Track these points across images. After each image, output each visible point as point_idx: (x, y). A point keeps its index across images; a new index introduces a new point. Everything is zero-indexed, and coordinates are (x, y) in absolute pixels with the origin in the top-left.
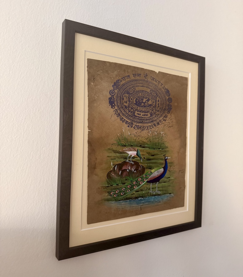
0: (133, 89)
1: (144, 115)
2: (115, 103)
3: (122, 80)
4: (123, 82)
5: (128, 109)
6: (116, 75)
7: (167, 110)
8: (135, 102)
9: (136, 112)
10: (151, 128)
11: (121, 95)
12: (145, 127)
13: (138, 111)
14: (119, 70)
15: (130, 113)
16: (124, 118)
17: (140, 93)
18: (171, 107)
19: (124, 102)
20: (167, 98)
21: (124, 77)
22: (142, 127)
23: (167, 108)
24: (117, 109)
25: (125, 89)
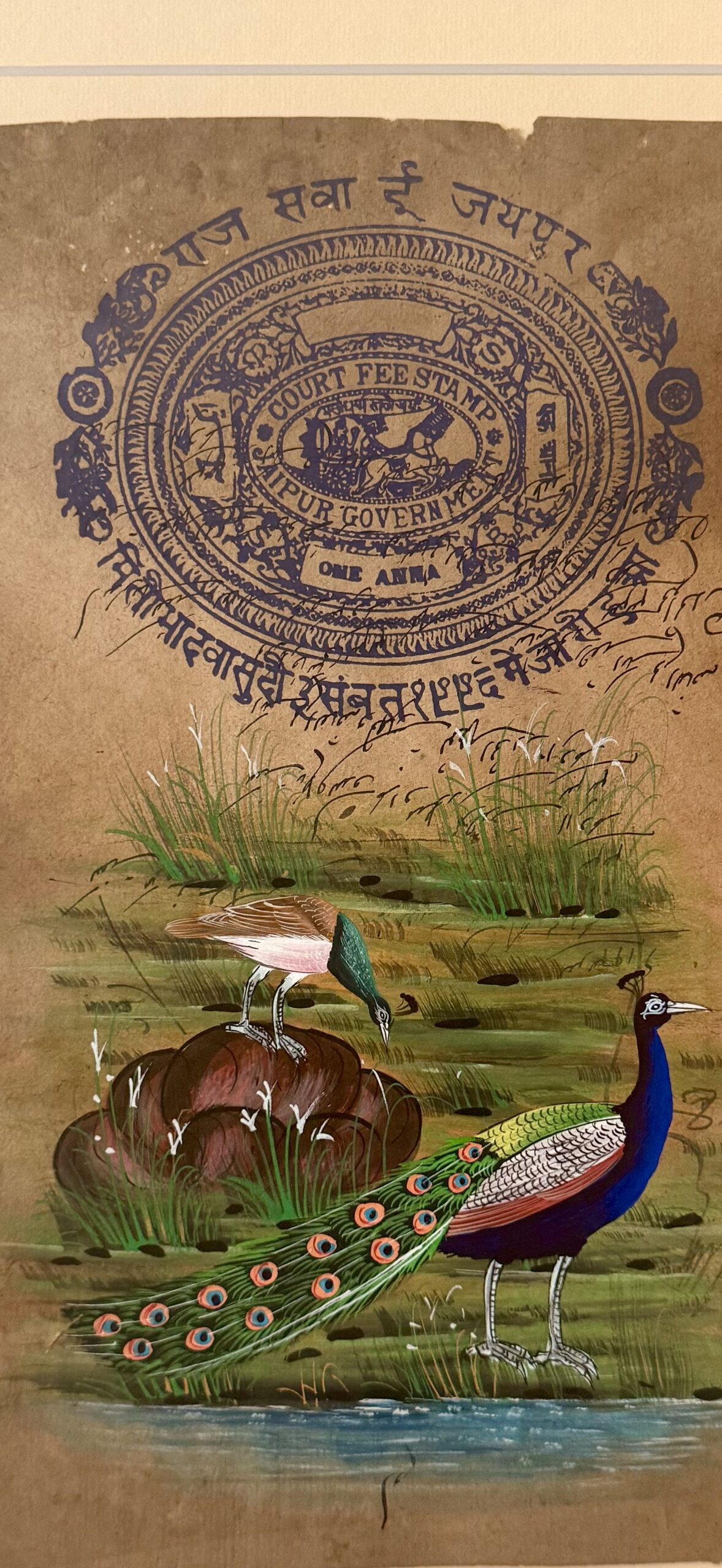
0: (272, 331)
1: (399, 577)
2: (113, 485)
3: (170, 261)
4: (183, 280)
5: (230, 529)
6: (120, 232)
7: (646, 505)
8: (296, 460)
9: (317, 555)
10: (469, 700)
11: (163, 407)
12: (407, 695)
13: (329, 544)
14: (140, 183)
15: (251, 565)
16: (204, 620)
17: (350, 367)
18: (695, 468)
19: (191, 468)
20: (644, 372)
21: (188, 239)
22: (377, 695)
23: (646, 481)
24: (136, 540)
25: (201, 341)
